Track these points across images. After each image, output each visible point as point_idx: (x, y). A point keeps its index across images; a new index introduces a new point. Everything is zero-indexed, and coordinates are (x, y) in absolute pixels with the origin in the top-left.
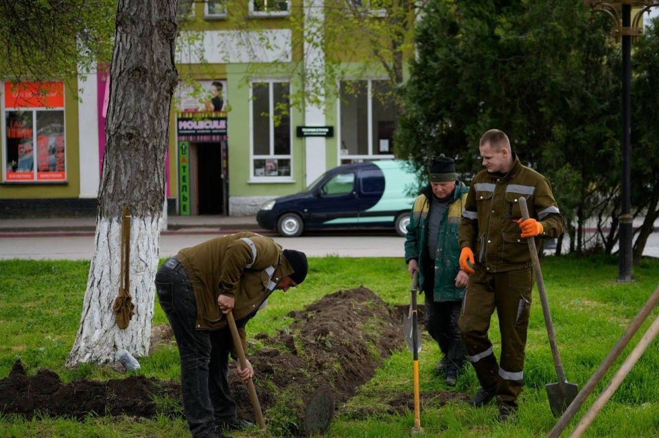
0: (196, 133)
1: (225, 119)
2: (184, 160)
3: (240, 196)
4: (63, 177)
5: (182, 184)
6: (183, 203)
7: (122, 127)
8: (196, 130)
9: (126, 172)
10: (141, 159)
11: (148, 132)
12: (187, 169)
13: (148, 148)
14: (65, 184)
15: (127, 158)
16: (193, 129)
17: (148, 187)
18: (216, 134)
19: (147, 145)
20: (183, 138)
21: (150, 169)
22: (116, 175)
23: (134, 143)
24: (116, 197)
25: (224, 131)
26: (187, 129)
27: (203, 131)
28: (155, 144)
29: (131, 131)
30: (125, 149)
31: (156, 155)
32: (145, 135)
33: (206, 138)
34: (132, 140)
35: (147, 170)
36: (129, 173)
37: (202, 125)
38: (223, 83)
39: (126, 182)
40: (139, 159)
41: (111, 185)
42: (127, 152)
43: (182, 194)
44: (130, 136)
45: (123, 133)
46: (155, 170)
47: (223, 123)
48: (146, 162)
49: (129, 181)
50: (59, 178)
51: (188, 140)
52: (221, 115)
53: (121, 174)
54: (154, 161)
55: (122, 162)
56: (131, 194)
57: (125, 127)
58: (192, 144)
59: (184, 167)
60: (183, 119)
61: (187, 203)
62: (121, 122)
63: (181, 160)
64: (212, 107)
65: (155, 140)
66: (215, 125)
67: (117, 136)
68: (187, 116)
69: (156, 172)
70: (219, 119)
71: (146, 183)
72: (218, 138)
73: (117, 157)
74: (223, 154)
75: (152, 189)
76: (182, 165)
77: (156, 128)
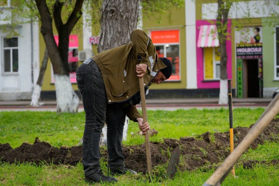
0: (246, 55)
1: (261, 47)
2: (240, 69)
3: (269, 87)
4: (179, 78)
5: (239, 81)
6: (239, 91)
7: (108, 6)
8: (246, 53)
9: (110, 33)
10: (119, 25)
11: (123, 9)
12: (241, 74)
13: (123, 18)
14: (179, 82)
15: (111, 24)
16: (245, 53)
17: (123, 41)
18: (256, 55)
19: (122, 16)
20: (239, 57)
21: (124, 31)
22: (105, 34)
23: (115, 15)
24: (105, 47)
25: (260, 53)
26: (241, 53)
27: (250, 54)
28: (127, 16)
29: (113, 8)
30: (110, 19)
31: (128, 23)
32: (121, 11)
33: (251, 57)
34: (114, 14)
35: (123, 31)
36: (112, 33)
37: (249, 50)
38: (260, 28)
39: (110, 39)
40: (118, 25)
41: (102, 40)
42: (111, 21)
43: (239, 86)
44: (112, 11)
45: (109, 9)
46: (128, 32)
47: (260, 49)
48: (122, 27)
49: (112, 38)
50: (176, 79)
51: (242, 58)
52: (259, 45)
53: (108, 34)
54: (127, 26)
55: (108, 27)
56: (113, 45)
57: (110, 6)
58: (244, 60)
59: (240, 73)
60: (239, 47)
61: (241, 91)
62: (108, 4)
63: (238, 69)
64: (254, 40)
65: (127, 14)
66: (256, 50)
67: (106, 12)
68: (241, 46)
69: (129, 33)
70: (258, 47)
71: (122, 39)
72: (258, 57)
73: (106, 25)
74: (260, 65)
75: (126, 42)
76: (239, 71)
77: (128, 6)
